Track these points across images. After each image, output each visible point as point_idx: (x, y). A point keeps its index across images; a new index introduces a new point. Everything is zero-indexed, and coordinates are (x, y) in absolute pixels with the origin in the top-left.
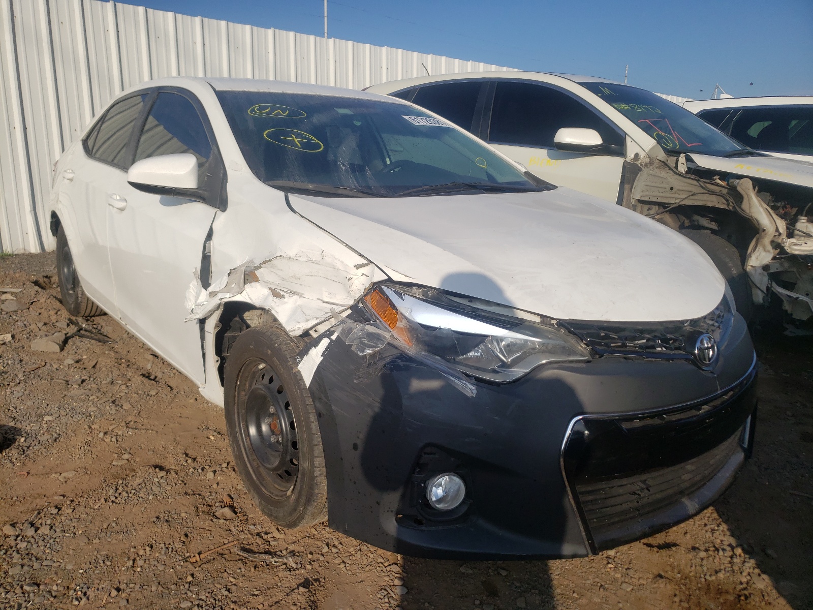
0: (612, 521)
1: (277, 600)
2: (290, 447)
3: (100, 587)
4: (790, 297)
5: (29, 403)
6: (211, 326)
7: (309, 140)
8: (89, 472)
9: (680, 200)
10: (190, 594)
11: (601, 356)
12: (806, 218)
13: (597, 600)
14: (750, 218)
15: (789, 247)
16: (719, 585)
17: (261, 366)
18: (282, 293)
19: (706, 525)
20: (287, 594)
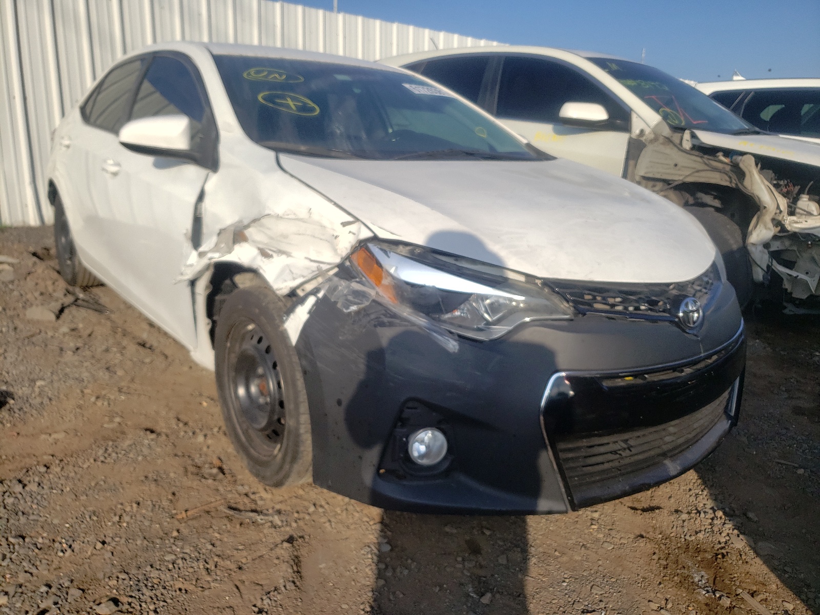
0: (593, 479)
1: (261, 555)
2: (277, 407)
3: (86, 541)
4: (790, 275)
5: (22, 368)
6: (202, 288)
7: (305, 104)
8: (79, 434)
9: (683, 177)
10: (174, 548)
11: (584, 314)
12: (808, 196)
13: (578, 558)
14: (752, 195)
15: (790, 225)
16: (698, 545)
17: (250, 327)
18: (270, 253)
19: (690, 490)
20: (271, 549)
